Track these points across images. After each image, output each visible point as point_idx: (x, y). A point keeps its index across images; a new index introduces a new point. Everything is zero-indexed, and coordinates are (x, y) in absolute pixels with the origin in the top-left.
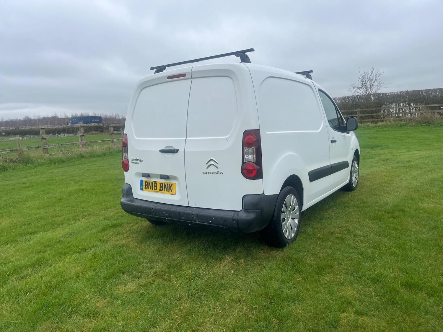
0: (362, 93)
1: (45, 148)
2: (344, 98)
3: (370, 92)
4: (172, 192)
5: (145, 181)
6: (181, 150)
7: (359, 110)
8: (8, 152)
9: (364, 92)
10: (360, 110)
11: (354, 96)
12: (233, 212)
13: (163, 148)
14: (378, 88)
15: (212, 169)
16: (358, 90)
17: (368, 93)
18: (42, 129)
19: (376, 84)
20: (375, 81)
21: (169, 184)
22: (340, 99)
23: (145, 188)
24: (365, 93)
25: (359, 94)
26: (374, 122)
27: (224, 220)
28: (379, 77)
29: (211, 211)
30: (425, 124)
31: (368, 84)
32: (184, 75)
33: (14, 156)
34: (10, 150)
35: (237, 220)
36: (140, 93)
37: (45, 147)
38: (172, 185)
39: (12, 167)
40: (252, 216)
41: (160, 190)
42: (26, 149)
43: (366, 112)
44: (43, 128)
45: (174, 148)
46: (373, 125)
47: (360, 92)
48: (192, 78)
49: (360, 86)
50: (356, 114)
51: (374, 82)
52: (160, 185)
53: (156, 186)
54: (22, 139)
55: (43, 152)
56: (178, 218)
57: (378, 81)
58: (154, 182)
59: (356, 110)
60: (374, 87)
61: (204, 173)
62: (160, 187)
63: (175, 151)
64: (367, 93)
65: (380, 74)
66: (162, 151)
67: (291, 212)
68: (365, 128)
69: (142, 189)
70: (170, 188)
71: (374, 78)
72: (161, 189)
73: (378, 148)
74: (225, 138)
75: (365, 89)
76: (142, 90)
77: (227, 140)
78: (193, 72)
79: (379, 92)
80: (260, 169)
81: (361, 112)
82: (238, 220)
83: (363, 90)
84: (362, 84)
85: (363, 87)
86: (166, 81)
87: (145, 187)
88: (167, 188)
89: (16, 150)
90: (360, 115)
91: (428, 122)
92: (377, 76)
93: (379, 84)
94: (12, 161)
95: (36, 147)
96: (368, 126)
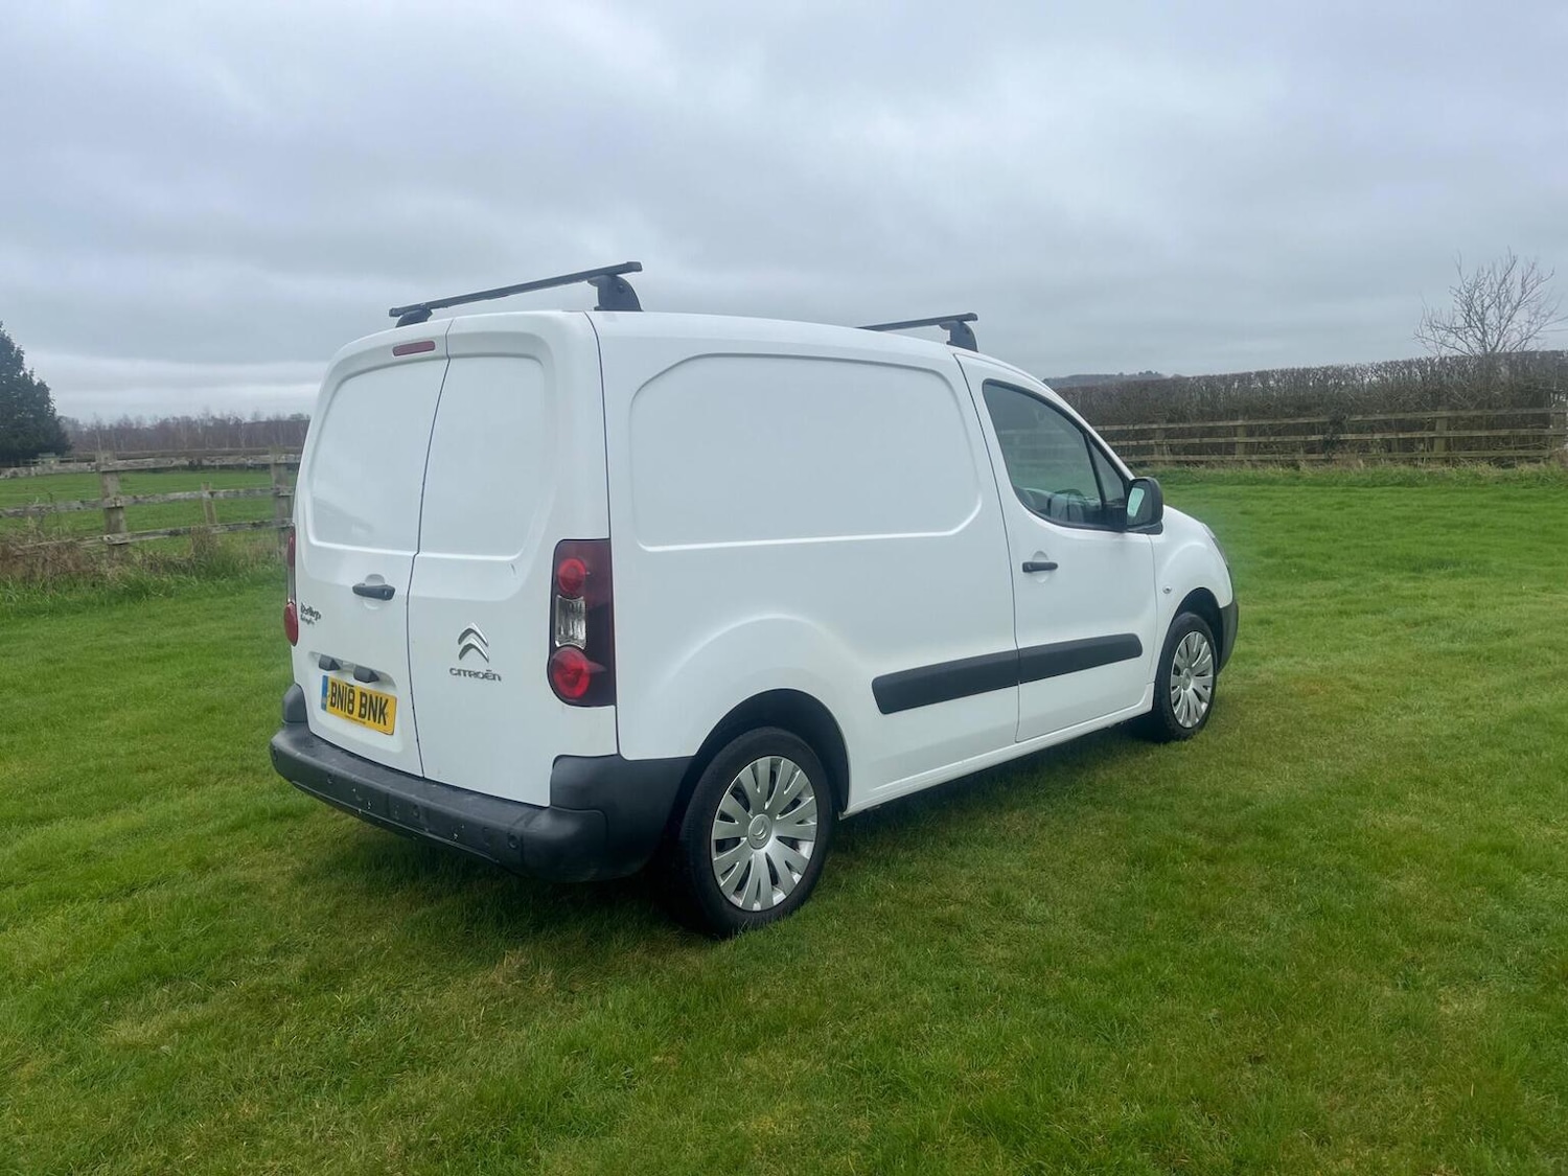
0: (1465, 349)
1: (283, 528)
2: (1392, 366)
3: (1500, 346)
4: (386, 725)
5: (331, 684)
6: (400, 592)
7: (1445, 414)
8: (161, 537)
9: (1473, 345)
10: (1449, 414)
11: (1431, 361)
12: (527, 810)
13: (360, 579)
14: (1528, 329)
15: (472, 662)
16: (1452, 339)
17: (1489, 350)
18: (276, 465)
19: (1521, 316)
20: (1519, 304)
21: (380, 700)
22: (1377, 369)
23: (332, 704)
24: (1478, 351)
25: (1456, 353)
26: (1500, 462)
27: (488, 833)
28: (1535, 291)
29: (471, 798)
31: (1492, 316)
33: (183, 550)
34: (170, 529)
35: (518, 838)
37: (283, 522)
38: (385, 701)
39: (169, 586)
40: (566, 828)
41: (361, 715)
42: (222, 531)
43: (1471, 423)
44: (279, 462)
45: (385, 583)
46: (1495, 472)
47: (1460, 344)
48: (449, 358)
49: (1460, 322)
50: (1434, 429)
51: (1516, 308)
52: (361, 700)
53: (353, 702)
54: (210, 496)
55: (276, 539)
57: (1533, 305)
58: (347, 688)
59: (1434, 415)
60: (1515, 326)
61: (454, 672)
62: (362, 705)
63: (387, 594)
64: (1485, 349)
65: (1539, 280)
66: (359, 591)
67: (778, 818)
68: (1463, 484)
69: (324, 707)
70: (382, 711)
71: (1516, 295)
72: (364, 711)
73: (1442, 572)
74: (508, 562)
75: (1479, 335)
76: (344, 381)
77: (513, 567)
78: (452, 335)
79: (1532, 346)
80: (603, 673)
81: (1452, 423)
82: (522, 839)
83: (1470, 339)
84: (1468, 315)
85: (1470, 326)
86: (388, 362)
87: (331, 700)
88: (375, 711)
89: (189, 532)
90: (1446, 434)
92: (1528, 287)
93: (1536, 317)
94: (171, 566)
95: (254, 525)
96: (1477, 477)
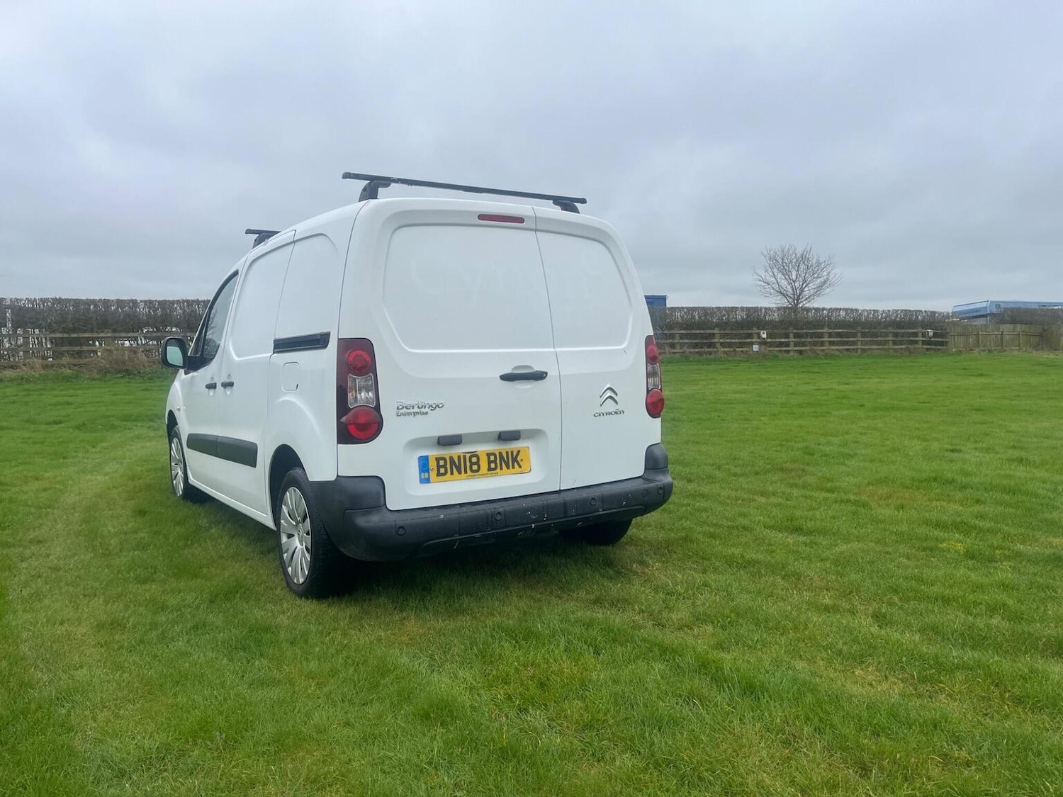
4: (520, 467)
5: (436, 458)
6: (552, 372)
13: (508, 370)
21: (512, 452)
23: (439, 474)
30: (119, 375)
32: (520, 220)
36: (391, 237)
38: (519, 452)
41: (490, 469)
45: (536, 369)
52: (489, 458)
53: (477, 463)
56: (562, 516)
58: (468, 456)
62: (490, 462)
63: (540, 376)
66: (507, 378)
69: (425, 480)
70: (515, 460)
72: (493, 466)
76: (395, 230)
87: (436, 471)
91: (127, 371)
